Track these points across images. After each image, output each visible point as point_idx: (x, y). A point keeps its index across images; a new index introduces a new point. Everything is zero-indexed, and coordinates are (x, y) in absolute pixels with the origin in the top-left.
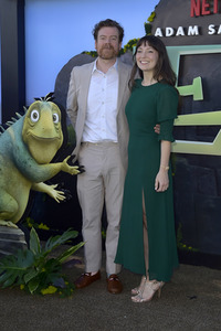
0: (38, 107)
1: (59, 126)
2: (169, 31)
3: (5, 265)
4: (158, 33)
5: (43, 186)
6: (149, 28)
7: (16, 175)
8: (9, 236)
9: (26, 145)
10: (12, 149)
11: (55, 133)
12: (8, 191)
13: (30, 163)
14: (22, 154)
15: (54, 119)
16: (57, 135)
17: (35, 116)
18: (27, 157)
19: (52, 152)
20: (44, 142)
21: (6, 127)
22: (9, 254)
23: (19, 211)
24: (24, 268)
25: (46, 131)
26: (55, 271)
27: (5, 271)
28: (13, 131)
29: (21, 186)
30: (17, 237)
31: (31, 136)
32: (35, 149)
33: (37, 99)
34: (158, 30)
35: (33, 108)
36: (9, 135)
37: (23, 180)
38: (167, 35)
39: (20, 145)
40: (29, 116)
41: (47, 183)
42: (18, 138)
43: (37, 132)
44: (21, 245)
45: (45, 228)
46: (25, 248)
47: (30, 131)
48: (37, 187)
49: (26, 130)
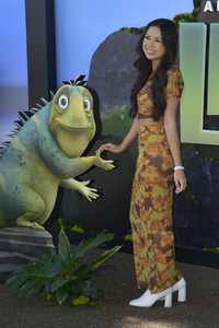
0: (67, 92)
1: (91, 114)
3: (30, 272)
5: (73, 182)
7: (42, 170)
8: (35, 239)
9: (54, 136)
10: (37, 140)
11: (87, 123)
12: (33, 188)
13: (59, 156)
14: (48, 146)
15: (85, 106)
16: (89, 125)
17: (63, 103)
18: (54, 149)
19: (83, 144)
21: (30, 115)
22: (34, 259)
23: (46, 210)
24: (52, 276)
26: (87, 279)
27: (29, 279)
28: (38, 120)
29: (48, 182)
30: (44, 240)
31: (59, 125)
32: (63, 140)
33: (66, 83)
35: (62, 93)
36: (34, 125)
37: (51, 175)
39: (47, 135)
40: (57, 103)
41: (78, 179)
42: (44, 127)
43: (65, 121)
44: (48, 250)
45: (80, 230)
46: (54, 253)
47: (58, 119)
48: (66, 184)
49: (54, 118)
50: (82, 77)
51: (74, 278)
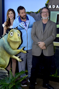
0: (13, 31)
1: (20, 37)
2: (54, 7)
3: (2, 82)
4: (50, 7)
5: (14, 57)
6: (47, 5)
7: (5, 53)
8: (2, 73)
9: (9, 43)
10: (4, 44)
11: (19, 40)
12: (2, 58)
13: (10, 49)
14: (7, 46)
15: (18, 35)
16: (19, 41)
17: (12, 34)
18: (9, 47)
19: (17, 46)
20: (15, 42)
21: (2, 37)
22: (2, 79)
23: (6, 64)
24: (8, 83)
25: (15, 39)
26: (18, 85)
27: (2, 85)
29: (7, 56)
30: (5, 73)
31: (10, 40)
32: (11, 44)
33: (13, 29)
34: (50, 6)
36: (3, 40)
37: (8, 54)
38: (53, 8)
39: (7, 43)
40: (10, 34)
41: (16, 56)
42: (6, 41)
43: (12, 39)
44: (6, 76)
46: (8, 77)
47: (10, 39)
48: (12, 57)
49: (9, 38)
50: (17, 27)
51: (14, 84)
